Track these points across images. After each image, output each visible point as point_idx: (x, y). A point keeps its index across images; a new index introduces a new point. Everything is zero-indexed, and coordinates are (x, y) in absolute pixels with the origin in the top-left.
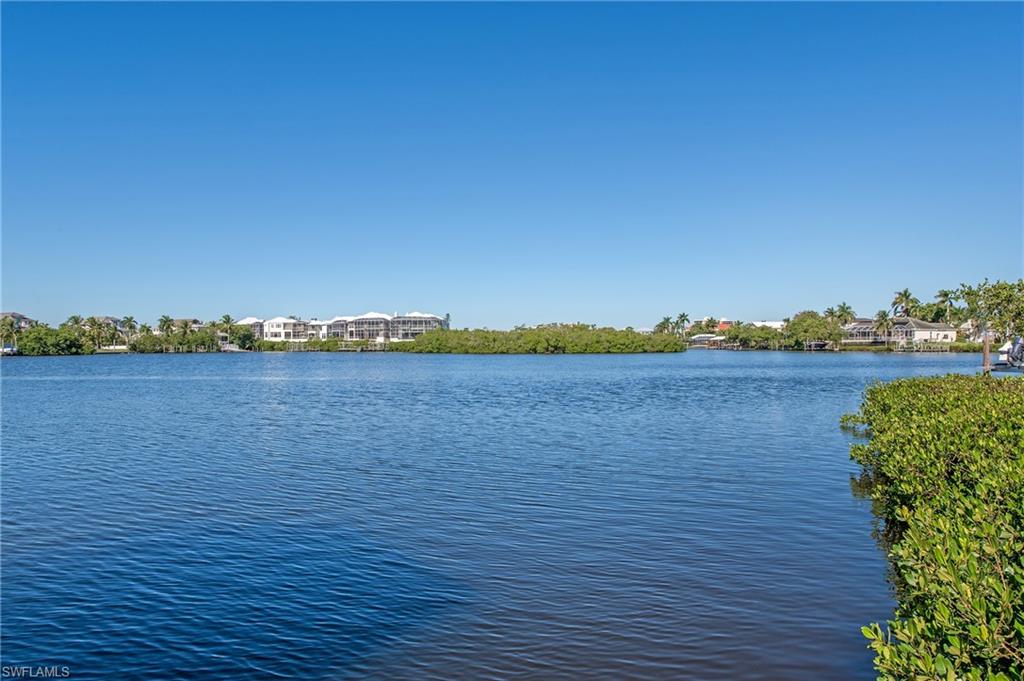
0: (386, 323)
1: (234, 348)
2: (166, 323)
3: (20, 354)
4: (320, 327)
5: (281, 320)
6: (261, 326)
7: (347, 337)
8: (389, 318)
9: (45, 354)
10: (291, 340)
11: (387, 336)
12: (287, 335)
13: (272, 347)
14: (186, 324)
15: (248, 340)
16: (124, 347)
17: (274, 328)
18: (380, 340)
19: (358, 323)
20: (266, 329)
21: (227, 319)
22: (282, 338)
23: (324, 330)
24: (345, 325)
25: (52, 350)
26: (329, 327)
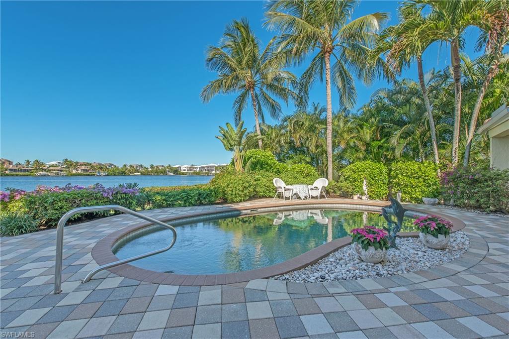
0: (215, 167)
1: (172, 174)
2: (152, 166)
3: (108, 175)
4: (197, 168)
5: (186, 166)
6: (180, 167)
7: (204, 171)
8: (216, 165)
9: (115, 175)
10: (189, 172)
11: (216, 171)
12: (188, 170)
13: (183, 174)
14: (157, 167)
15: (176, 172)
16: (139, 174)
17: (184, 168)
18: (214, 172)
19: (208, 167)
20: (182, 169)
21: (170, 166)
22: (186, 171)
23: (198, 169)
24: (204, 168)
25: (117, 174)
26: (200, 168)
